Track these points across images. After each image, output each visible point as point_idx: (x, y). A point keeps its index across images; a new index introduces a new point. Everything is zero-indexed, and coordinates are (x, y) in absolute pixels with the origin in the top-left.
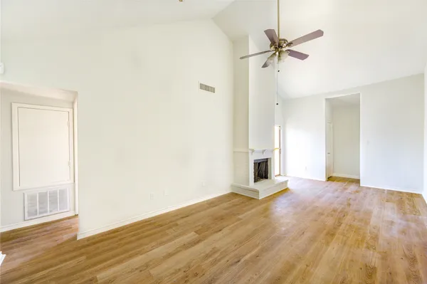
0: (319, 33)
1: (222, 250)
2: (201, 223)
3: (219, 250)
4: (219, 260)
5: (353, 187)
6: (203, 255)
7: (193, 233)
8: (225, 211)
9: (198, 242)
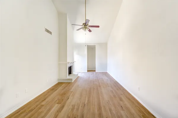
0: (98, 27)
1: (76, 105)
2: (56, 100)
3: (75, 105)
4: (79, 108)
5: (94, 73)
6: (70, 110)
7: (56, 105)
8: (63, 91)
9: (63, 107)
